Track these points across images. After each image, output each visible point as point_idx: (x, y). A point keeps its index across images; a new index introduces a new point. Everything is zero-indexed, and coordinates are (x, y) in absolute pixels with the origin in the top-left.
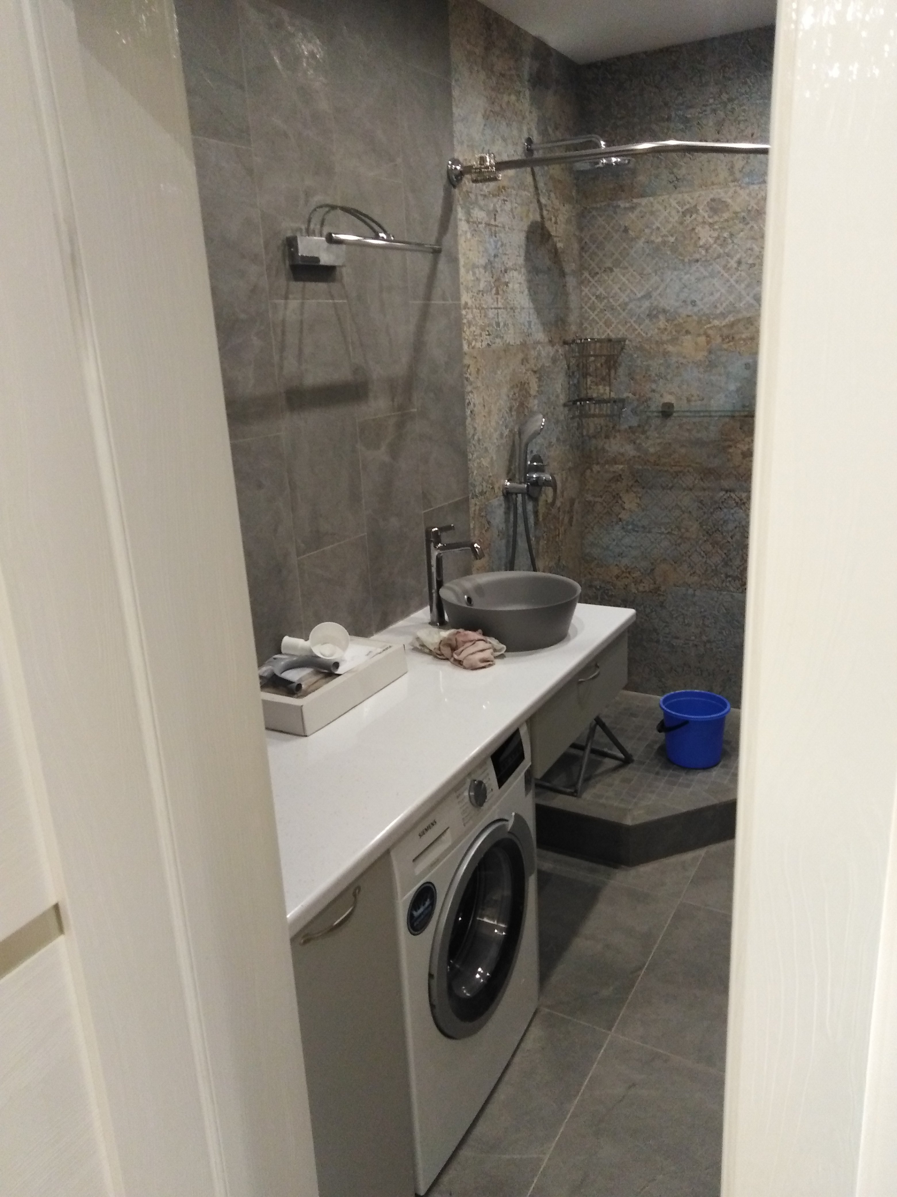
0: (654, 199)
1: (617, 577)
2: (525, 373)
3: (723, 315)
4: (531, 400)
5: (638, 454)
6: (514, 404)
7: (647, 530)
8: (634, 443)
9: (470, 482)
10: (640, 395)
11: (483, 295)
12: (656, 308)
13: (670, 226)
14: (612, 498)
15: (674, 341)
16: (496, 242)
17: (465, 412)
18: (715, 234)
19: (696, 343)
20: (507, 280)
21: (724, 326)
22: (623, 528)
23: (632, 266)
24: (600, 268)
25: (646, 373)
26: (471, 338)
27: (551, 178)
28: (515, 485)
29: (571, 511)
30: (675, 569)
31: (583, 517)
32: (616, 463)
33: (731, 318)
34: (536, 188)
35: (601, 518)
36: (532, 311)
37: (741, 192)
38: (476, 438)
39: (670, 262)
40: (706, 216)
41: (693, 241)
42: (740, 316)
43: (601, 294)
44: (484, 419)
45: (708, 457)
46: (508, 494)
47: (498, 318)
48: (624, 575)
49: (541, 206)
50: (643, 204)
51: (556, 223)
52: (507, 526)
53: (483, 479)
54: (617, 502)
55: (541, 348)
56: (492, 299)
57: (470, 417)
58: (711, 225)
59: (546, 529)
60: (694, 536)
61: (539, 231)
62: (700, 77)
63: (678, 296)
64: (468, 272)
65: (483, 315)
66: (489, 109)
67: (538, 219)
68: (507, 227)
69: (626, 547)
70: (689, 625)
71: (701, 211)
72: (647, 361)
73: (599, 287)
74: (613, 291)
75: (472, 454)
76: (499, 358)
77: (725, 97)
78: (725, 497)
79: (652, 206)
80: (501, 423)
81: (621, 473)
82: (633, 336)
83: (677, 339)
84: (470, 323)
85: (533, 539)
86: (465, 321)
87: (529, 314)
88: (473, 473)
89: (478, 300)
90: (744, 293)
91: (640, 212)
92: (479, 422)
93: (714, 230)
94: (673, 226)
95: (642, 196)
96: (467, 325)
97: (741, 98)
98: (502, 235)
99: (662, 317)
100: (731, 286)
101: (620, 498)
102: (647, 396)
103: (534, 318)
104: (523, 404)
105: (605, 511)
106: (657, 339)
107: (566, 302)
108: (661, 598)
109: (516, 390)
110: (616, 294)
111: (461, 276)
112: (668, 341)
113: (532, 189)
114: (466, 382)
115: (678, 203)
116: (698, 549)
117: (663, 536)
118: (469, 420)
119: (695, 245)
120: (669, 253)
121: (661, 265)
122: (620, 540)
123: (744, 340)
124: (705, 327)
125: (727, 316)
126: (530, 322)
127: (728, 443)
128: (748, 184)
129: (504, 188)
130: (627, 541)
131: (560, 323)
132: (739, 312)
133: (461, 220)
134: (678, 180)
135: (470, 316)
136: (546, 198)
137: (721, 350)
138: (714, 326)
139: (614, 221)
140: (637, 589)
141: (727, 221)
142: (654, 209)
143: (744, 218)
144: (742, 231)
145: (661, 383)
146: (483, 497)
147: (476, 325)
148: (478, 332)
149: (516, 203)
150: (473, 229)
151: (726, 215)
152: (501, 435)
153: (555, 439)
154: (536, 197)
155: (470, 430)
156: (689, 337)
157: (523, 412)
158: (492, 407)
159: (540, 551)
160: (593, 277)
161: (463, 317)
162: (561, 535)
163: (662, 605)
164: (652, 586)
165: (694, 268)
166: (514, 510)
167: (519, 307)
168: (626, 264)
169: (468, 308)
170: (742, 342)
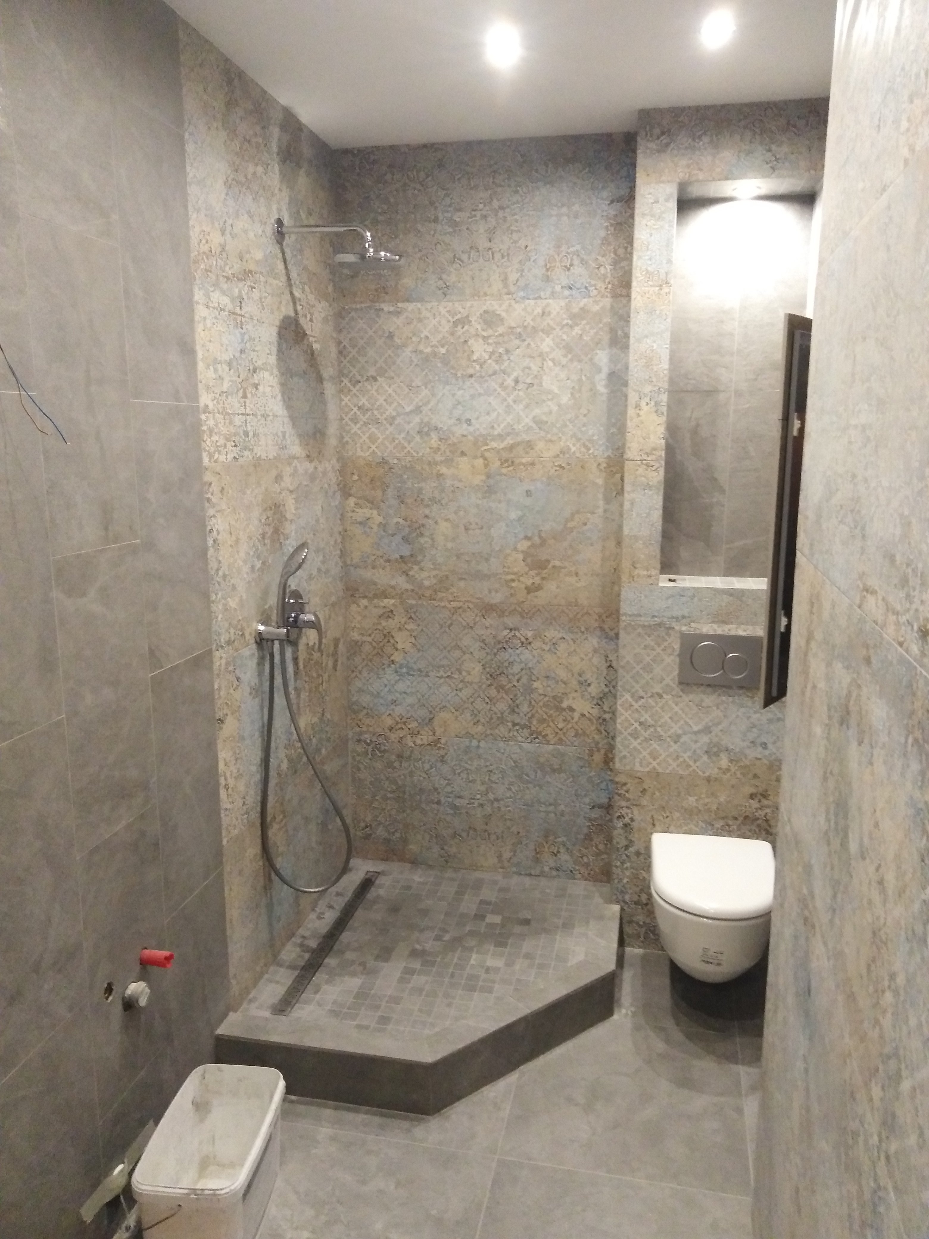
0: (422, 305)
1: (391, 729)
2: (280, 493)
3: (501, 437)
4: (287, 525)
5: (412, 588)
6: (267, 530)
7: (424, 674)
8: (407, 575)
9: (213, 629)
10: (411, 521)
11: (227, 397)
12: (428, 424)
13: (441, 336)
14: (383, 637)
15: (448, 462)
16: (243, 335)
17: (205, 540)
18: (490, 349)
19: (473, 467)
20: (257, 382)
21: (502, 449)
22: (396, 672)
23: (399, 377)
24: (362, 376)
25: (418, 496)
26: (212, 450)
27: (305, 268)
28: (271, 629)
29: (335, 654)
30: (457, 717)
31: (348, 659)
32: (386, 597)
33: (509, 441)
34: (289, 279)
35: (371, 660)
36: (286, 420)
37: (516, 306)
38: (221, 573)
39: (441, 375)
40: (480, 329)
41: (466, 354)
42: (519, 439)
43: (364, 404)
44: (230, 549)
45: (490, 592)
46: (261, 640)
47: (246, 426)
48: (399, 726)
49: (294, 300)
50: (410, 309)
51: (311, 320)
52: (261, 681)
53: (230, 624)
54: (389, 642)
55: (298, 464)
56: (239, 402)
57: (213, 546)
58: (484, 338)
59: (307, 679)
60: (477, 680)
61: (293, 328)
62: (469, 179)
63: (451, 413)
64: (208, 367)
65: (227, 421)
66: (232, 176)
67: (292, 314)
68: (255, 318)
69: (400, 694)
70: (473, 781)
71: (473, 322)
72: (419, 483)
73: (361, 396)
74: (378, 403)
75: (216, 594)
76: (248, 475)
77: (496, 204)
78: (509, 636)
79: (420, 313)
80: (252, 553)
81: (392, 608)
82: (403, 454)
83: (452, 460)
84: (211, 431)
85: (293, 692)
86: (205, 428)
87: (283, 422)
88: (217, 617)
89: (221, 402)
90: (521, 413)
91: (407, 318)
92: (225, 554)
93: (488, 344)
94: (444, 337)
95: (408, 301)
96: (208, 433)
97: (512, 207)
98: (250, 327)
99: (433, 435)
100: (508, 406)
101: (393, 637)
102: (420, 522)
103: (289, 429)
104: (279, 530)
105: (376, 651)
106: (430, 459)
107: (324, 412)
108: (442, 752)
109: (270, 513)
110: (381, 405)
111: (199, 373)
112: (442, 462)
113: (284, 279)
114: (207, 505)
115: (448, 312)
116: (482, 696)
117: (442, 680)
118: (211, 552)
119: (469, 358)
120: (439, 365)
121: (431, 377)
122: (393, 686)
123: (524, 464)
124: (482, 449)
125: (505, 439)
126: (284, 433)
127: (510, 577)
128: (524, 298)
129: (250, 272)
130: (401, 686)
131: (318, 435)
132: (517, 434)
133: (198, 303)
134: (447, 287)
135: (211, 423)
136: (300, 291)
137: (501, 474)
138: (493, 449)
139: (377, 326)
140: (414, 742)
141: (501, 335)
142: (422, 316)
143: (520, 333)
144: (518, 348)
145: (435, 508)
146: (231, 647)
147: (219, 434)
148: (222, 442)
149: (266, 292)
150: (214, 316)
151: (501, 330)
152: (253, 567)
153: (316, 570)
154: (288, 289)
155: (213, 565)
156: (465, 458)
157: (279, 539)
158: (241, 533)
159: (302, 705)
160: (354, 386)
161: (203, 423)
162: (324, 684)
163: (443, 760)
164: (431, 738)
165: (468, 384)
166: (270, 660)
167: (271, 414)
168: (392, 374)
169: (209, 413)
170: (522, 467)
